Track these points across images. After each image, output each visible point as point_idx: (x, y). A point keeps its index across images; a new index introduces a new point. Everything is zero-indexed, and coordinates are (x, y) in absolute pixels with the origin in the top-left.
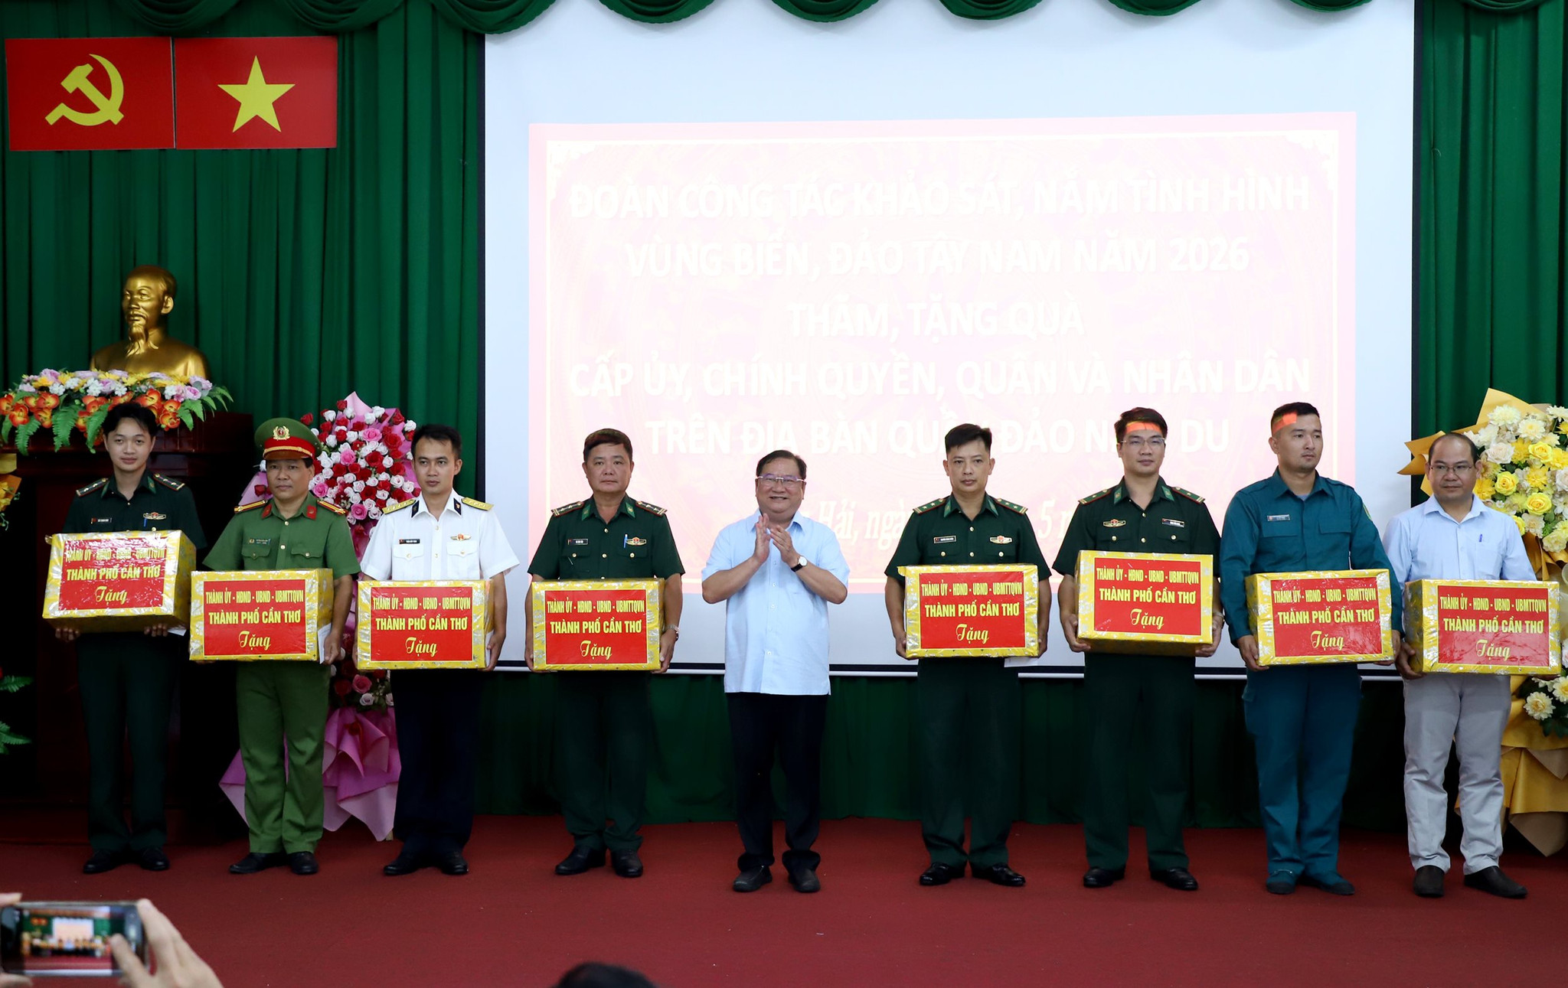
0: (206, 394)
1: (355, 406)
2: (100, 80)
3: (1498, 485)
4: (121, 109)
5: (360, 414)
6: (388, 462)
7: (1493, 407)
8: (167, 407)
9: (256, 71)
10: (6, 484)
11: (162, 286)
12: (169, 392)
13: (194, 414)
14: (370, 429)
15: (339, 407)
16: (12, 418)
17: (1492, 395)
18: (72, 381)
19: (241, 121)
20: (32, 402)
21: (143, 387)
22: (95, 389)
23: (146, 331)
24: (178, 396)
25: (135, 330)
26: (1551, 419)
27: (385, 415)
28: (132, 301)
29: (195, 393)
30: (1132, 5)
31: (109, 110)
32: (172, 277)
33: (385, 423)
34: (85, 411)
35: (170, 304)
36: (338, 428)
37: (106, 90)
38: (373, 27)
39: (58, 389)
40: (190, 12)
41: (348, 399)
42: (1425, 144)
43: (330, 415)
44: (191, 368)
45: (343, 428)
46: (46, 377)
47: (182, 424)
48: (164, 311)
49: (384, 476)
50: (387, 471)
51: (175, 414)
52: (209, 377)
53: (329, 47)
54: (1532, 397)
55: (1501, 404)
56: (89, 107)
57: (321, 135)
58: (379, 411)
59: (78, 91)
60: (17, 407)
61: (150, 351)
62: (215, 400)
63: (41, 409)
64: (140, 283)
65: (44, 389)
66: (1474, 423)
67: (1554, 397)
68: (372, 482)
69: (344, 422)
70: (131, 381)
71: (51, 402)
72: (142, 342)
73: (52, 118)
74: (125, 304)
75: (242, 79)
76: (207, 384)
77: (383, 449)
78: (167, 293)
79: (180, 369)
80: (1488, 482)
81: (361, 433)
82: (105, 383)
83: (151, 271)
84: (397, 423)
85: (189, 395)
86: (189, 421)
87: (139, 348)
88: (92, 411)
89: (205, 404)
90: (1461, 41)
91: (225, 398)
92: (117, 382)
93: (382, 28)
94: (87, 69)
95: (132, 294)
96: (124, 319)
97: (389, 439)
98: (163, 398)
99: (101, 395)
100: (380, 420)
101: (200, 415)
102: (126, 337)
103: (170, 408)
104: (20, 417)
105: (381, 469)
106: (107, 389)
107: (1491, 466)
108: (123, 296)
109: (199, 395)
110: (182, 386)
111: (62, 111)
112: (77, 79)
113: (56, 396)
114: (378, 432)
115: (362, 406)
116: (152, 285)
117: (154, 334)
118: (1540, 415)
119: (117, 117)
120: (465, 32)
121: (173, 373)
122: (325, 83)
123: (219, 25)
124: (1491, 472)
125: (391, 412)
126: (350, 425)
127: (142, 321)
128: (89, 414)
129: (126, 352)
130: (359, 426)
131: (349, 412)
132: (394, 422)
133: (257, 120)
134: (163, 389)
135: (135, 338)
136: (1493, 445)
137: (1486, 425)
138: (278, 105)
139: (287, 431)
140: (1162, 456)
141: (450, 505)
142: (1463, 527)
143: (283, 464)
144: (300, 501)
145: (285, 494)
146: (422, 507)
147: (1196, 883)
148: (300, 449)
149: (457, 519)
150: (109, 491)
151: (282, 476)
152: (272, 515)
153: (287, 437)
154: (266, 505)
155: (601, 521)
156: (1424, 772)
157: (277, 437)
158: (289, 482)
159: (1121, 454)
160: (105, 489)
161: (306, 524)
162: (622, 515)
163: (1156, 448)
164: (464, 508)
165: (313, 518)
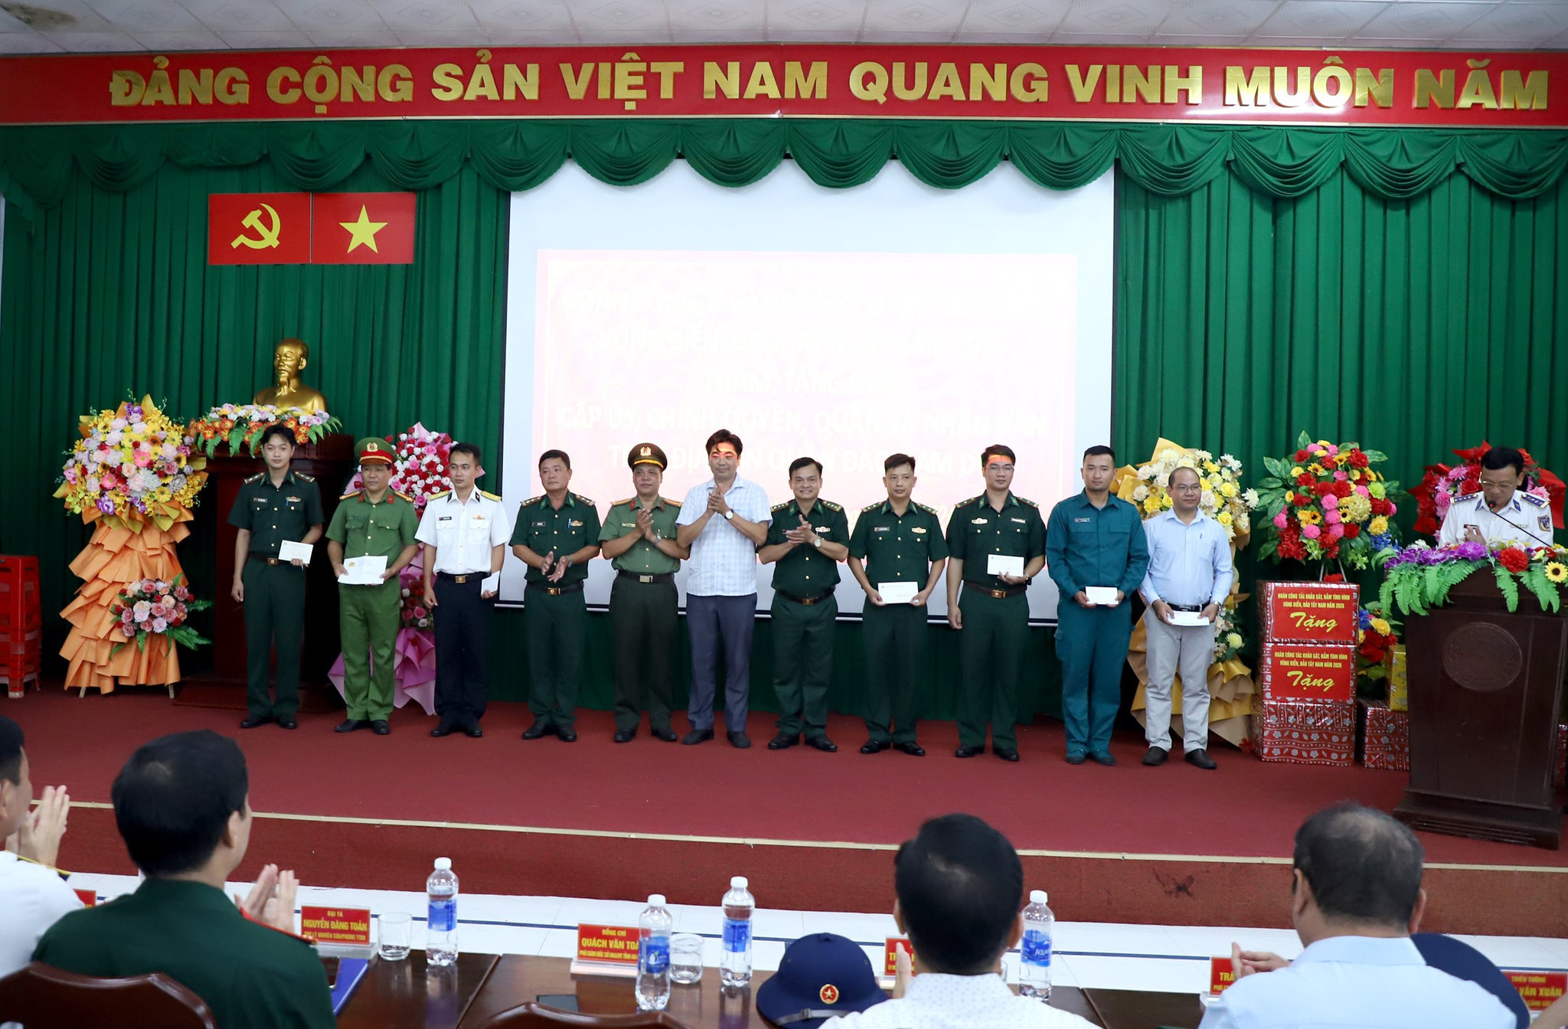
0: (325, 421)
1: (420, 432)
2: (266, 220)
3: (1164, 501)
4: (278, 239)
5: (423, 436)
6: (440, 468)
7: (1162, 450)
8: (301, 430)
9: (364, 214)
10: (198, 477)
11: (299, 352)
12: (302, 420)
13: (317, 434)
14: (430, 447)
15: (410, 432)
16: (204, 434)
17: (1161, 442)
18: (241, 411)
19: (353, 246)
20: (217, 425)
21: (286, 416)
22: (256, 417)
23: (289, 380)
24: (308, 423)
25: (281, 379)
26: (1198, 458)
27: (439, 438)
28: (280, 361)
29: (318, 421)
30: (934, 182)
31: (271, 239)
32: (307, 346)
33: (439, 443)
34: (249, 431)
35: (304, 363)
36: (408, 446)
37: (270, 228)
38: (439, 187)
39: (233, 417)
40: (324, 177)
41: (415, 426)
42: (1121, 278)
43: (403, 437)
44: (316, 404)
45: (412, 445)
46: (226, 409)
47: (310, 441)
48: (300, 368)
49: (437, 478)
50: (439, 474)
51: (305, 434)
52: (327, 410)
53: (410, 199)
54: (1187, 444)
55: (1167, 448)
56: (258, 237)
57: (403, 255)
58: (435, 435)
59: (252, 227)
60: (207, 428)
61: (291, 393)
62: (331, 425)
63: (222, 429)
64: (286, 349)
65: (224, 417)
66: (1150, 460)
67: (1200, 446)
68: (429, 481)
69: (412, 441)
70: (278, 412)
71: (229, 425)
72: (286, 387)
73: (235, 244)
74: (276, 363)
75: (372, 219)
76: (326, 415)
77: (437, 460)
78: (302, 356)
79: (309, 405)
80: (1158, 498)
81: (423, 449)
82: (262, 413)
83: (294, 342)
84: (447, 443)
85: (315, 422)
86: (314, 439)
87: (284, 391)
88: (254, 431)
89: (324, 428)
90: (1143, 213)
91: (337, 424)
92: (269, 412)
93: (445, 189)
94: (258, 213)
95: (280, 356)
96: (275, 372)
97: (440, 453)
98: (298, 423)
99: (260, 421)
100: (436, 441)
101: (321, 435)
102: (275, 383)
103: (302, 430)
104: (209, 434)
105: (435, 473)
106: (263, 418)
107: (1160, 489)
108: (274, 357)
109: (321, 423)
110: (310, 416)
111: (242, 239)
112: (252, 219)
113: (232, 421)
114: (434, 448)
115: (424, 431)
116: (293, 351)
117: (294, 382)
118: (1191, 456)
119: (275, 244)
120: (498, 191)
121: (304, 407)
122: (407, 222)
123: (342, 184)
124: (1160, 492)
125: (443, 435)
126: (416, 444)
127: (286, 374)
128: (252, 433)
129: (275, 394)
130: (422, 445)
131: (415, 435)
132: (444, 442)
133: (363, 246)
134: (298, 418)
135: (282, 385)
136: (1162, 474)
137: (1157, 461)
138: (377, 236)
139: (376, 446)
140: (1011, 477)
141: (473, 496)
142: (1190, 529)
143: (373, 468)
144: (382, 493)
145: (373, 488)
146: (454, 496)
147: (1018, 757)
148: (384, 458)
149: (477, 505)
150: (265, 482)
151: (372, 475)
152: (364, 501)
153: (376, 450)
154: (360, 494)
155: (553, 509)
156: (1156, 687)
157: (369, 450)
158: (376, 480)
159: (984, 475)
160: (263, 480)
161: (387, 506)
162: (566, 505)
163: (1008, 472)
164: (481, 498)
165: (391, 503)
